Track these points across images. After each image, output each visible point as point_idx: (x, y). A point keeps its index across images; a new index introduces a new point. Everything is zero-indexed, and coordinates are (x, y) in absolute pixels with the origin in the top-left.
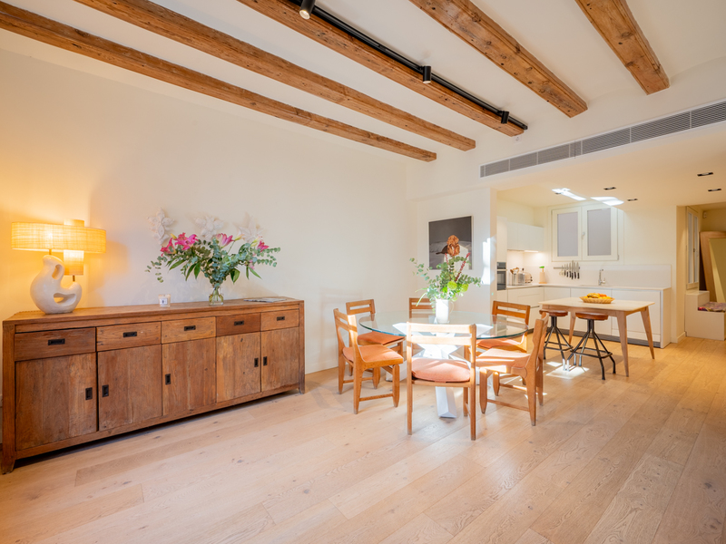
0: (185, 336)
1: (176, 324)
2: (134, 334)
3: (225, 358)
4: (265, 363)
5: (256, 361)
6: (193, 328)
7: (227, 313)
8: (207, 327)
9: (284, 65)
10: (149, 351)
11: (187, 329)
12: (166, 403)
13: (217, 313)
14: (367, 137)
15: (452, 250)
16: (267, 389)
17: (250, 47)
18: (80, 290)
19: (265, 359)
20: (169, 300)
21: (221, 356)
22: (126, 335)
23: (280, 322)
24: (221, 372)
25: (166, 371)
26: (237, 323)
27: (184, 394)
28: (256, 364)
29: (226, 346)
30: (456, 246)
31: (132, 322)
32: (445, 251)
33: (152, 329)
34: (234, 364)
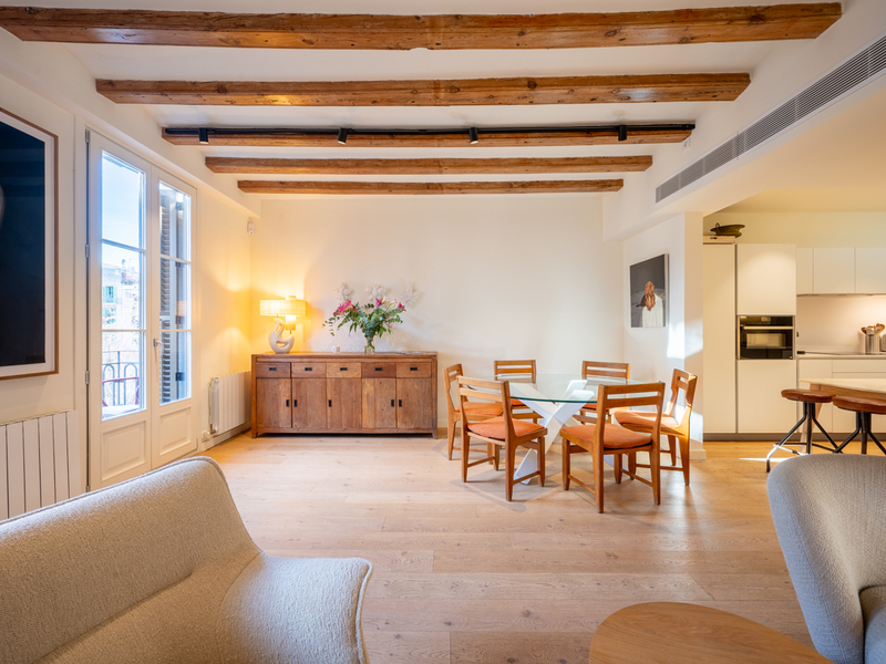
0: (341, 374)
1: (335, 365)
2: (310, 369)
3: (368, 395)
4: (400, 405)
5: (393, 401)
6: (346, 369)
7: (369, 361)
8: (355, 371)
10: (319, 382)
11: (342, 369)
12: (329, 420)
13: (363, 360)
14: (509, 187)
15: (649, 301)
16: (402, 428)
18: (292, 340)
19: (400, 402)
20: (338, 349)
21: (365, 393)
22: (306, 369)
23: (413, 372)
24: (365, 406)
25: (329, 398)
26: (377, 369)
27: (336, 418)
28: (393, 405)
29: (369, 386)
30: (652, 296)
31: (311, 359)
32: (643, 303)
33: (321, 366)
34: (375, 401)
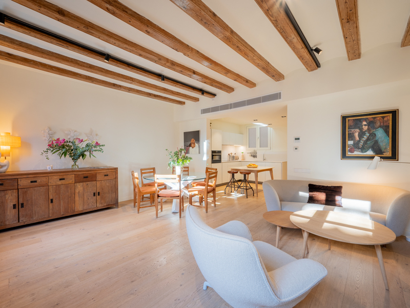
0: (60, 183)
1: (55, 177)
2: (36, 182)
3: (79, 192)
4: (99, 195)
5: (94, 194)
6: (64, 179)
7: (80, 173)
8: (71, 179)
9: (103, 70)
10: (42, 189)
11: (60, 179)
12: (51, 211)
13: (75, 173)
14: (149, 95)
15: (193, 145)
16: (100, 206)
17: (87, 64)
18: (9, 163)
19: (99, 193)
20: (52, 168)
21: (77, 191)
22: (32, 182)
23: (106, 177)
24: (77, 198)
25: (51, 197)
26: (85, 177)
27: (60, 207)
28: (94, 195)
29: (80, 187)
30: (194, 144)
31: (34, 177)
32: (190, 146)
33: (44, 179)
34: (83, 195)
